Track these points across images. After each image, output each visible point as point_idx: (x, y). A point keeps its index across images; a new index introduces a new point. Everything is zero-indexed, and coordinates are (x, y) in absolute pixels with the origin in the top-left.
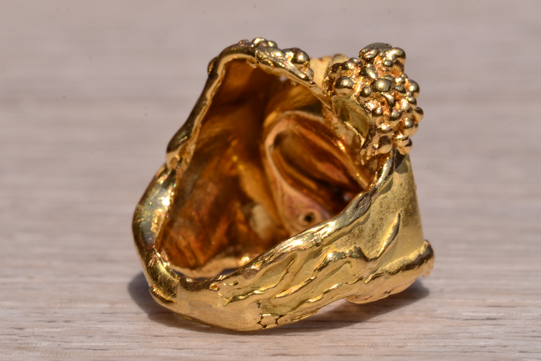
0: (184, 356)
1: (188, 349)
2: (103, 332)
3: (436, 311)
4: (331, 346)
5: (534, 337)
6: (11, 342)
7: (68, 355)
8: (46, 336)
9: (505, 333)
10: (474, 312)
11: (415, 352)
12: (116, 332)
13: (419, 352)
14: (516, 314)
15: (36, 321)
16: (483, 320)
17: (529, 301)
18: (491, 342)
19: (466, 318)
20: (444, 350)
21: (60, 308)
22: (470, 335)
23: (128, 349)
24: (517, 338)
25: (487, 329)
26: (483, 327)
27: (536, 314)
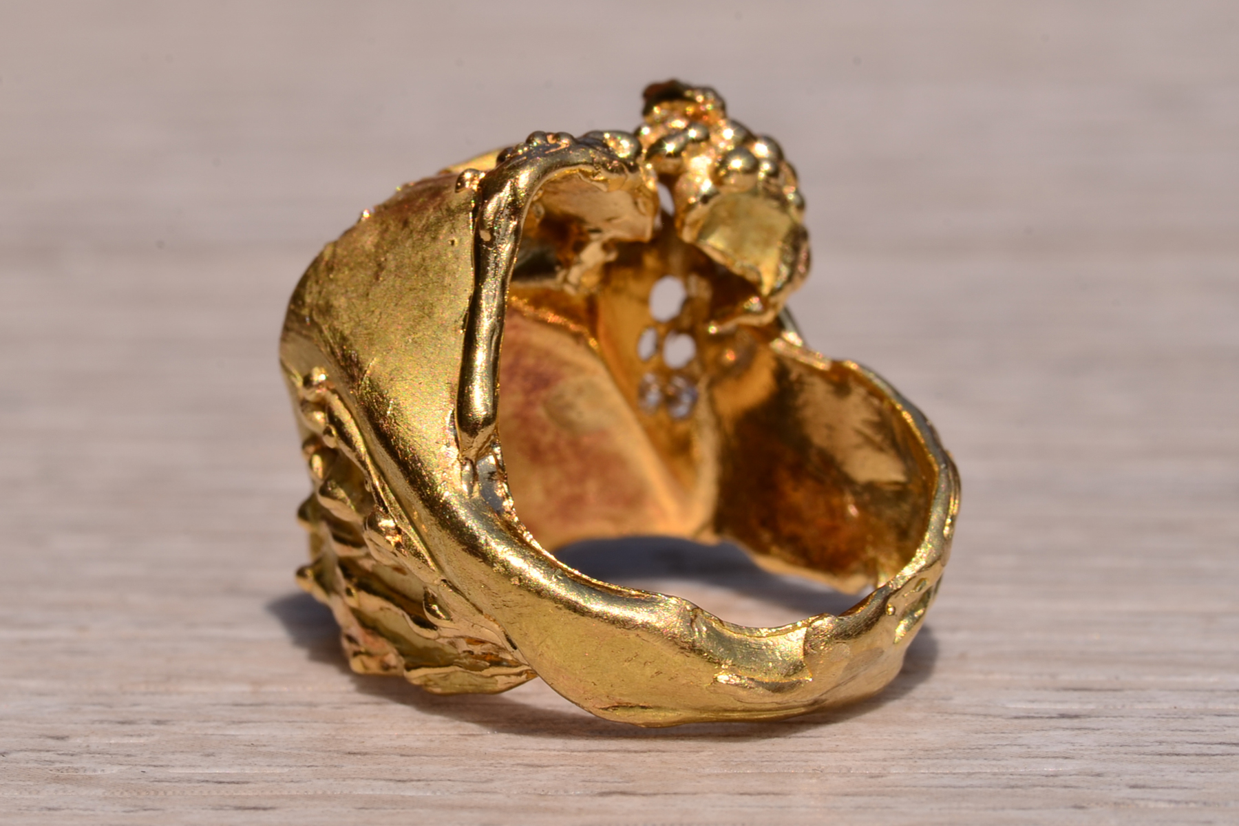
0: (410, 796)
1: (419, 780)
2: (237, 745)
3: (950, 699)
4: (726, 775)
5: (1160, 755)
6: (40, 766)
7: (161, 793)
8: (115, 754)
9: (1099, 746)
10: (1033, 702)
11: (906, 787)
12: (264, 746)
13: (914, 787)
14: (1123, 706)
15: (93, 722)
16: (1051, 718)
17: (1150, 679)
18: (1070, 766)
19: (1014, 714)
20: (969, 782)
21: (145, 694)
22: (1024, 750)
23: (292, 781)
24: (1126, 756)
25: (1059, 738)
26: (1051, 733)
27: (1166, 706)
